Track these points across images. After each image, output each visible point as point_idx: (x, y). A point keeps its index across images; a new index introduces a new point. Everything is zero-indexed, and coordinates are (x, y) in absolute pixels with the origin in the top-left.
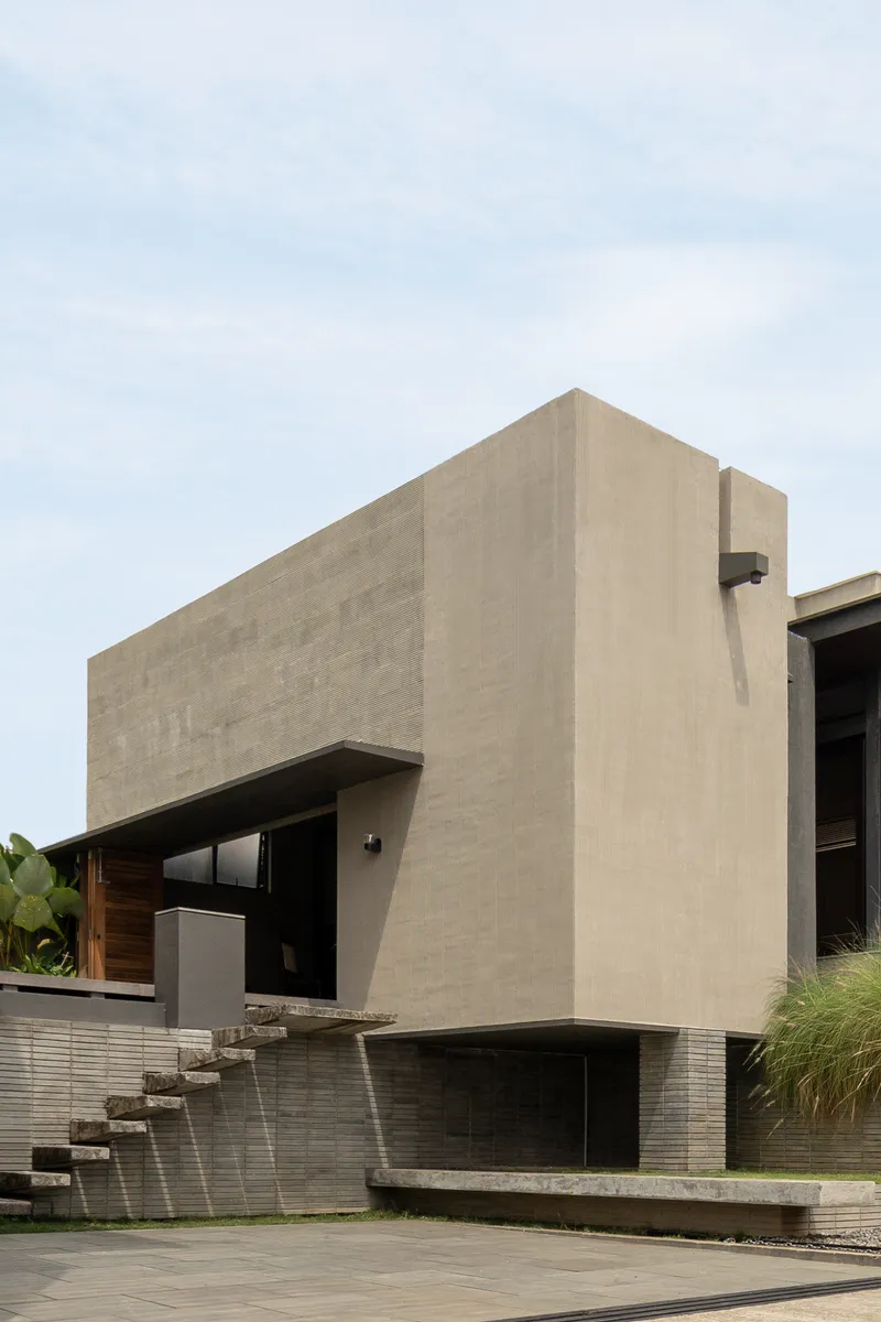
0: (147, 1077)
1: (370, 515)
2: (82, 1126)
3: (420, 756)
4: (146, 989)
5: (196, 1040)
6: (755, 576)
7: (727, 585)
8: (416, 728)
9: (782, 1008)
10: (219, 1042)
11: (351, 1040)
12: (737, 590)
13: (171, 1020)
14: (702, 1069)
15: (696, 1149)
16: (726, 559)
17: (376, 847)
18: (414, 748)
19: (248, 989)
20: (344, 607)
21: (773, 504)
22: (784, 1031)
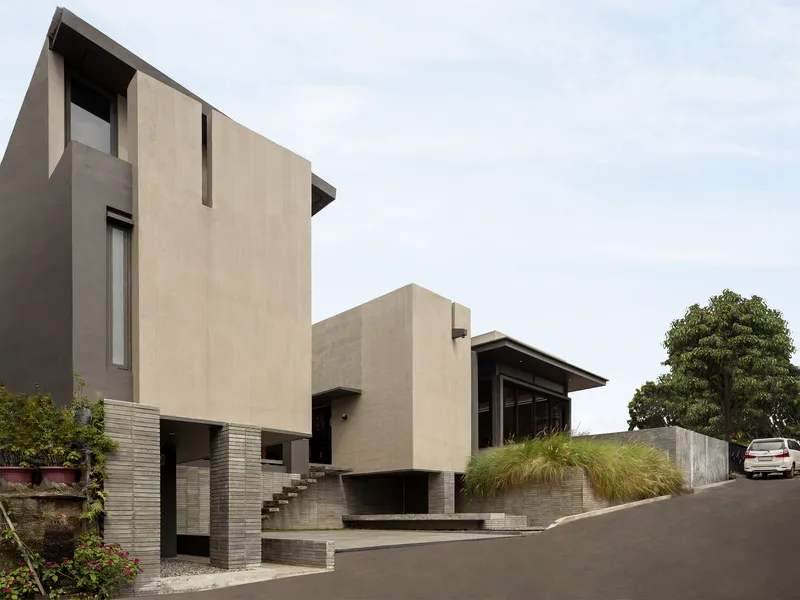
0: (284, 488)
1: (343, 316)
2: (268, 502)
3: (360, 390)
4: (280, 462)
5: (296, 477)
6: (463, 336)
7: (454, 338)
8: (359, 382)
9: (470, 465)
10: (303, 477)
11: (338, 476)
12: (457, 340)
13: (289, 471)
14: (448, 483)
15: (446, 507)
16: (454, 330)
17: (345, 418)
18: (359, 388)
19: (311, 461)
20: (333, 343)
21: (467, 312)
22: (471, 471)
